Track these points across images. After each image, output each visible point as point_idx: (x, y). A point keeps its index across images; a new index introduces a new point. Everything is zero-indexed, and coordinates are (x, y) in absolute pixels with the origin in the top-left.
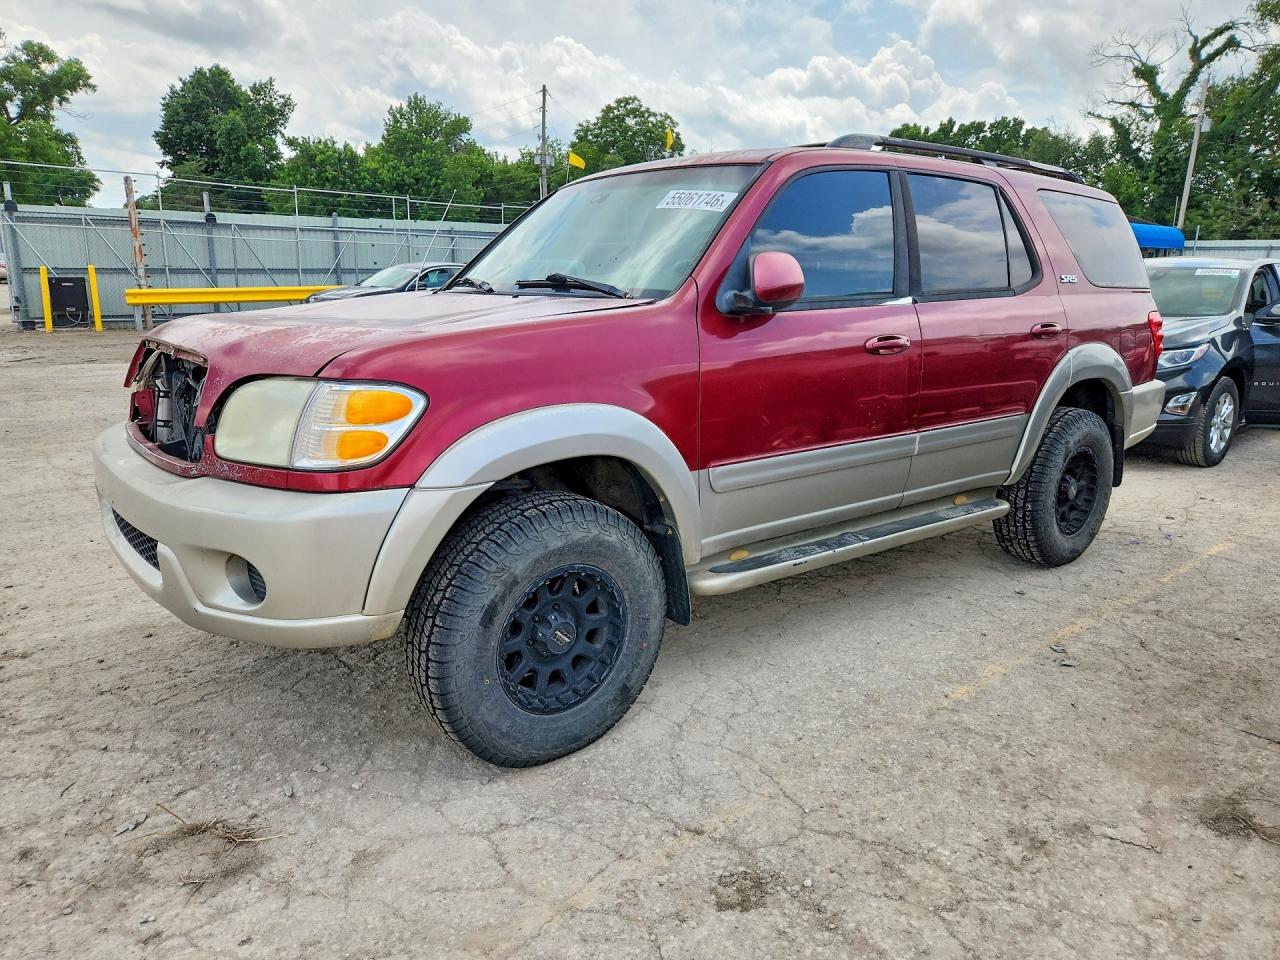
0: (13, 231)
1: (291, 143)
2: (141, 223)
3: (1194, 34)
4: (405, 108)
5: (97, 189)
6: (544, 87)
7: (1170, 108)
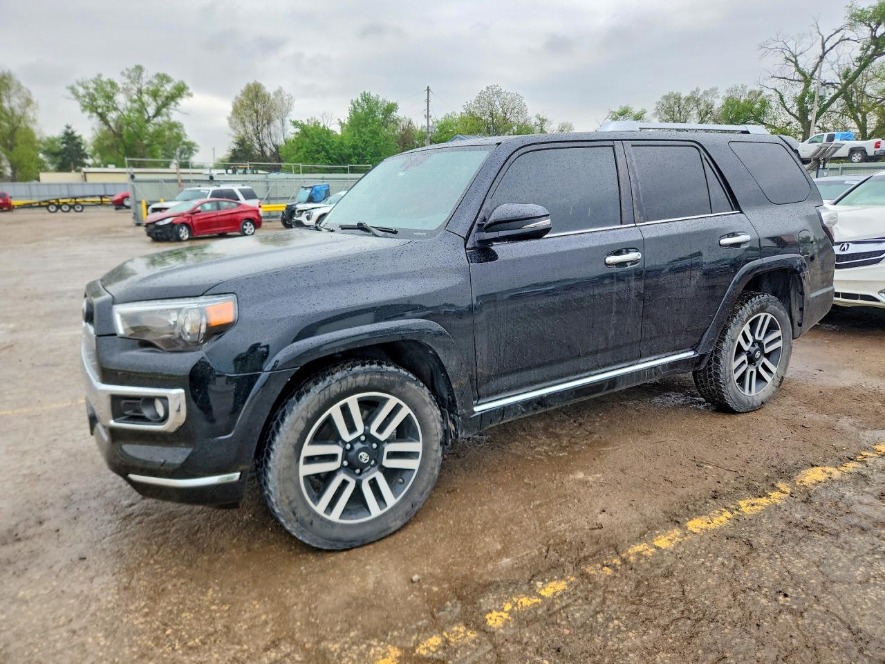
0: (133, 187)
1: (295, 124)
2: (183, 181)
4: (360, 101)
5: (197, 151)
6: (428, 87)
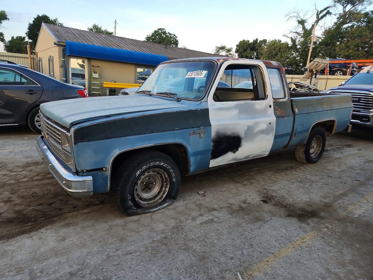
3: (317, 9)
7: (308, 33)
